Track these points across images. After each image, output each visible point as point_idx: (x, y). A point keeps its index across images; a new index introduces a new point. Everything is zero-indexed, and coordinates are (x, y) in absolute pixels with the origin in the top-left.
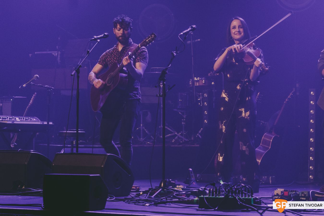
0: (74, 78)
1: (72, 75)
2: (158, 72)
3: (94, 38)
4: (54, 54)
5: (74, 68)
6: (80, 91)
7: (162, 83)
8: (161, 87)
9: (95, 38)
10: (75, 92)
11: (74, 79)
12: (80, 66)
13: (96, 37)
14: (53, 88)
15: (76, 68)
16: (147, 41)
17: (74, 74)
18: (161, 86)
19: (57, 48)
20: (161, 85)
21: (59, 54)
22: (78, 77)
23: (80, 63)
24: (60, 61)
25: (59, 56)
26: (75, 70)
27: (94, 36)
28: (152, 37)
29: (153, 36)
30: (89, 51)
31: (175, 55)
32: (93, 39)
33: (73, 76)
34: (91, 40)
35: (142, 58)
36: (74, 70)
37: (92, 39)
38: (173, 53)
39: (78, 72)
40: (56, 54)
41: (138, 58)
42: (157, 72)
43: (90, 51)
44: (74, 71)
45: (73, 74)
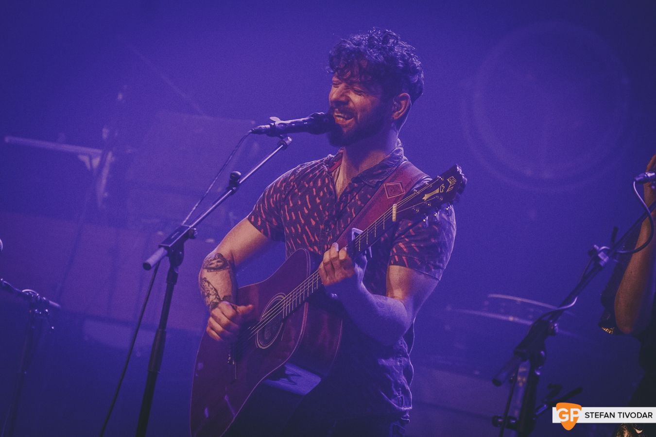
0: (153, 280)
1: (147, 266)
2: (517, 319)
3: (268, 126)
4: (85, 159)
5: (160, 233)
6: (168, 336)
7: (525, 370)
8: (521, 384)
9: (273, 128)
10: (146, 338)
11: (152, 285)
12: (190, 235)
13: (277, 121)
14: (56, 305)
15: (169, 240)
16: (426, 197)
17: (158, 263)
18: (521, 380)
19: (105, 136)
20: (523, 374)
21: (107, 164)
22: (172, 278)
23: (190, 223)
24: (106, 194)
25: (106, 172)
26: (166, 248)
27: (272, 118)
28: (447, 185)
29: (451, 181)
30: (240, 178)
31: (602, 264)
32: (266, 129)
33: (152, 271)
34: (253, 132)
35: (419, 247)
36: (160, 247)
37: (263, 126)
38: (595, 249)
39: (175, 255)
40: (96, 162)
41: (401, 245)
42: (511, 319)
43: (243, 176)
44: (161, 252)
45: (152, 260)
